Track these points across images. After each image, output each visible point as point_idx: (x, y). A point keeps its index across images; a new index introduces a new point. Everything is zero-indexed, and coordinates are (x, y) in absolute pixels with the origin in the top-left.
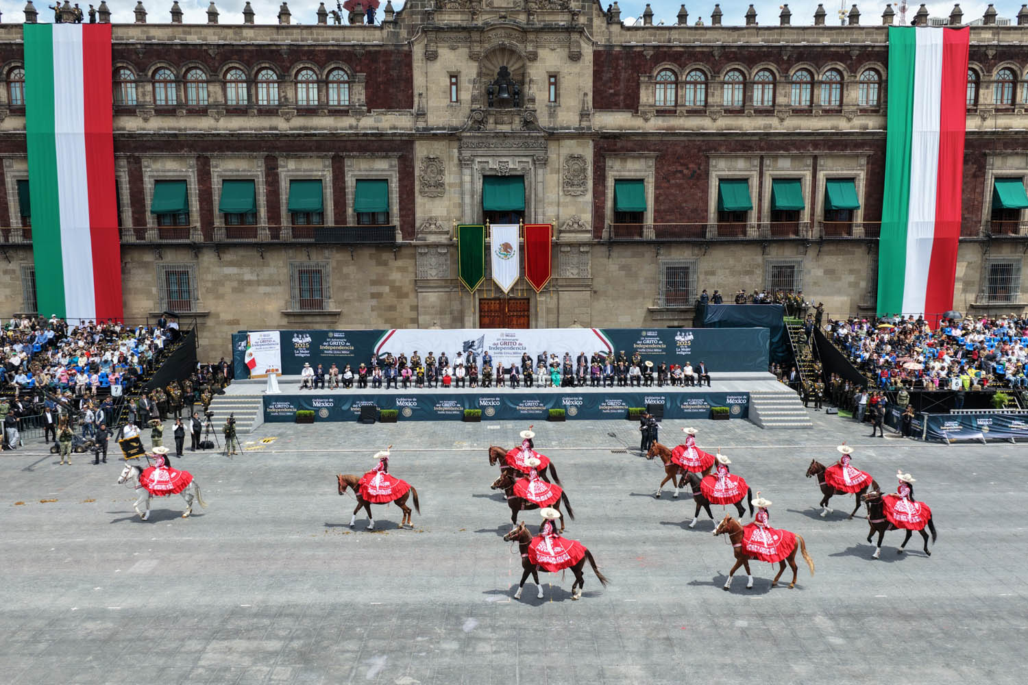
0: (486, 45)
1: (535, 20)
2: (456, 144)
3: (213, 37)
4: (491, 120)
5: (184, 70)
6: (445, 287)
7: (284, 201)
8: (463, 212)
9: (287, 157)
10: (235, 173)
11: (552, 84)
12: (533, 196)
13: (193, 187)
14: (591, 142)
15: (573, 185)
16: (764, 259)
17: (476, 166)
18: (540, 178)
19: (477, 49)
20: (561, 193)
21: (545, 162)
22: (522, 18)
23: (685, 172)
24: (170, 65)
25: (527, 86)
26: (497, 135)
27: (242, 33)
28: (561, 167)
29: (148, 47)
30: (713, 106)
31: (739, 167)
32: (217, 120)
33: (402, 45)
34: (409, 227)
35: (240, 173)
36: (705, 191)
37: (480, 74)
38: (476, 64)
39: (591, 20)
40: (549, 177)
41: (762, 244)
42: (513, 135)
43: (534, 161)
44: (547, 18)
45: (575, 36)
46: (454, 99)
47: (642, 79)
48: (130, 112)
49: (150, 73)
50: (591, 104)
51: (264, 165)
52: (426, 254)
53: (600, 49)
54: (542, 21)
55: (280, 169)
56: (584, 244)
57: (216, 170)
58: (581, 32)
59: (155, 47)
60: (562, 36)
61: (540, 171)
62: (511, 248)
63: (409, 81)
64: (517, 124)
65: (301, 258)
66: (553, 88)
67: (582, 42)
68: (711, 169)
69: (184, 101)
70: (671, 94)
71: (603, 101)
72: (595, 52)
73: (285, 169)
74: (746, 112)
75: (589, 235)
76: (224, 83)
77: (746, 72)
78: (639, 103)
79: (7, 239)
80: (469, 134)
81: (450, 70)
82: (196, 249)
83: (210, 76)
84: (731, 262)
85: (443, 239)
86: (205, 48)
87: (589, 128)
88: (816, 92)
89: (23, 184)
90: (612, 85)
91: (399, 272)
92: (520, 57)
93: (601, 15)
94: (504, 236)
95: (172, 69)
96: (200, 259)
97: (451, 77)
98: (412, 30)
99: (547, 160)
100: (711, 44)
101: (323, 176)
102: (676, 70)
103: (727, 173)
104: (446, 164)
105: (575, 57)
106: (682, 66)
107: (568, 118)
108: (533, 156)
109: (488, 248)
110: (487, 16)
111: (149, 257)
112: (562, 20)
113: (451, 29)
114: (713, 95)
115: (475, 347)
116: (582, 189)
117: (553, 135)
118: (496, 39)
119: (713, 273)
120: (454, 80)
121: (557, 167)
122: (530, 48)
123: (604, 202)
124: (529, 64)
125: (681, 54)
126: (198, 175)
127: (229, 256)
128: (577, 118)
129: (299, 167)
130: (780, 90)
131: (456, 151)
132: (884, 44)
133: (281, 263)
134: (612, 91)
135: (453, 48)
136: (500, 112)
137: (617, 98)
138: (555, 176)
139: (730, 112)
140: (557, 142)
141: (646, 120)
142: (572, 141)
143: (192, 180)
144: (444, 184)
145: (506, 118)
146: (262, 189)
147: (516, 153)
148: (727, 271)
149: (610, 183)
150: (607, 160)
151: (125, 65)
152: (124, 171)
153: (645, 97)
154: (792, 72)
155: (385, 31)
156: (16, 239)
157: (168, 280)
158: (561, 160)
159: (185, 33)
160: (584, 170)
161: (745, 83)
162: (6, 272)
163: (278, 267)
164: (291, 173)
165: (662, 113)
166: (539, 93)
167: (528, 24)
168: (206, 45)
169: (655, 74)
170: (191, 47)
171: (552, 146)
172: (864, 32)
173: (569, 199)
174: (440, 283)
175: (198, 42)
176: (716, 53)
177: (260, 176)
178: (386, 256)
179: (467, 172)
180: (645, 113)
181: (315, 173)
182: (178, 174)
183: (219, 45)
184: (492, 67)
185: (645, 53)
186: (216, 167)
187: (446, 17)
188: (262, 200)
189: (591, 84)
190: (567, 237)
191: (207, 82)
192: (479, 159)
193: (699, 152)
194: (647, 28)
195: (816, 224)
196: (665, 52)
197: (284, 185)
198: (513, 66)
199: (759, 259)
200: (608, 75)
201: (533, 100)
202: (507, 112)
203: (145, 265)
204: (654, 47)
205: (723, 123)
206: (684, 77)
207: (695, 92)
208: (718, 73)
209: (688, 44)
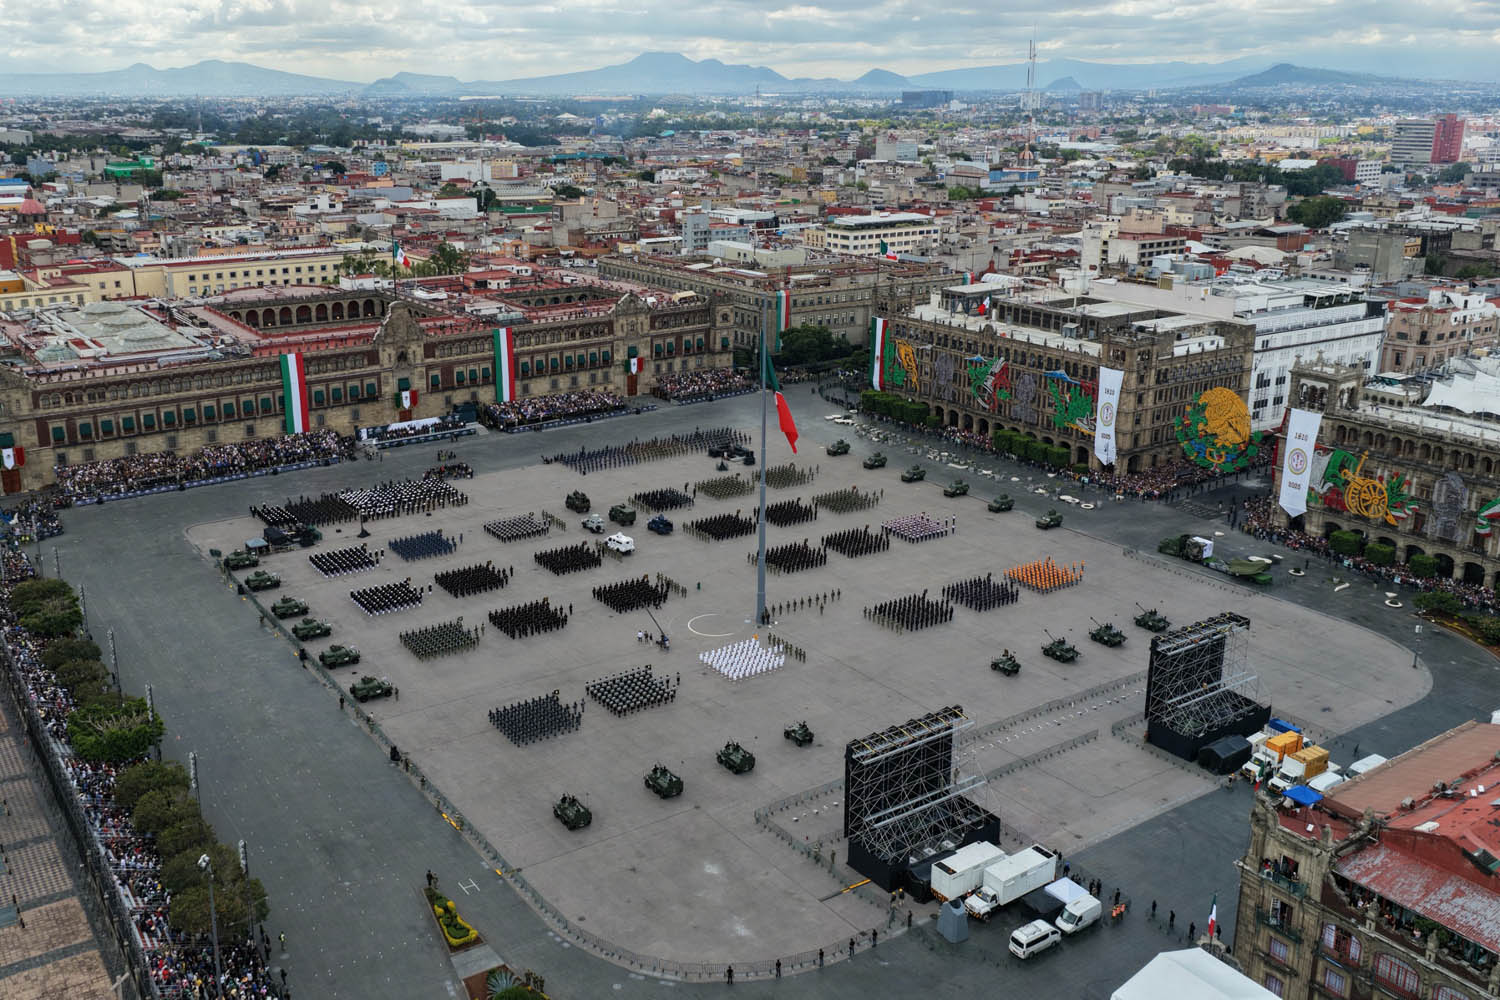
0: (398, 346)
1: (409, 338)
2: (391, 372)
3: (328, 353)
4: (400, 365)
5: (320, 362)
6: (391, 410)
7: (348, 393)
8: (393, 389)
9: (348, 381)
10: (336, 387)
12: (411, 383)
13: (324, 392)
14: (424, 367)
15: (421, 379)
16: (470, 391)
17: (397, 377)
18: (413, 378)
19: (395, 347)
20: (419, 382)
21: (414, 374)
22: (406, 338)
23: (448, 371)
24: (317, 361)
25: (408, 355)
26: (401, 368)
27: (336, 351)
30: (453, 354)
31: (460, 369)
32: (330, 374)
33: (376, 348)
34: (381, 396)
36: (453, 375)
37: (396, 353)
38: (395, 351)
39: (423, 336)
40: (415, 377)
41: (468, 387)
42: (405, 368)
44: (412, 337)
45: (419, 341)
46: (390, 361)
47: (436, 349)
48: (309, 374)
49: (312, 364)
50: (423, 358)
51: (343, 384)
52: (385, 401)
53: (425, 343)
55: (347, 385)
56: (425, 393)
57: (330, 387)
58: (421, 340)
60: (416, 341)
61: (413, 376)
62: (407, 397)
63: (378, 357)
64: (406, 365)
65: (353, 407)
66: (414, 355)
67: (421, 342)
68: (454, 370)
69: (321, 370)
70: (442, 352)
71: (426, 356)
72: (424, 345)
75: (426, 391)
76: (331, 363)
78: (435, 355)
79: (276, 412)
80: (395, 369)
81: (388, 353)
82: (326, 409)
84: (461, 393)
85: (390, 397)
87: (424, 364)
88: (477, 347)
89: (281, 397)
90: (428, 351)
91: (377, 406)
92: (406, 348)
94: (406, 394)
96: (327, 411)
98: (378, 344)
100: (452, 339)
101: (358, 385)
103: (458, 370)
104: (389, 378)
105: (419, 346)
107: (419, 362)
108: (410, 373)
109: (401, 398)
110: (397, 339)
111: (316, 412)
112: (416, 337)
113: (389, 343)
114: (453, 351)
116: (423, 379)
117: (415, 367)
118: (400, 344)
119: (457, 396)
120: (390, 356)
121: (417, 375)
122: (408, 345)
123: (429, 382)
124: (408, 350)
126: (326, 389)
127: (335, 409)
128: (421, 361)
129: (352, 384)
131: (391, 374)
132: (492, 334)
134: (428, 353)
137: (430, 355)
138: (417, 377)
139: (457, 355)
140: (417, 368)
141: (437, 360)
142: (420, 367)
143: (324, 390)
144: (389, 383)
145: (403, 364)
146: (342, 391)
147: (406, 372)
148: (461, 395)
149: (430, 377)
150: (429, 371)
152: (308, 389)
153: (437, 354)
154: (472, 343)
155: (371, 346)
156: (278, 412)
157: (319, 416)
158: (418, 373)
159: (321, 352)
160: (423, 374)
161: (460, 347)
163: (347, 410)
164: (350, 385)
165: (441, 357)
166: (411, 356)
169: (439, 347)
173: (421, 383)
174: (389, 408)
177: (342, 387)
178: (375, 403)
179: (395, 379)
180: (437, 358)
181: (356, 385)
182: (320, 390)
184: (399, 351)
187: (388, 340)
188: (343, 393)
189: (423, 352)
190: (420, 392)
191: (327, 365)
192: (397, 375)
193: (451, 366)
195: (481, 380)
196: (441, 342)
197: (348, 388)
198: (404, 351)
199: (468, 391)
200: (428, 349)
201: (410, 358)
202: (403, 362)
203: (313, 415)
205: (456, 357)
206: (445, 347)
207: (448, 351)
208: (454, 345)
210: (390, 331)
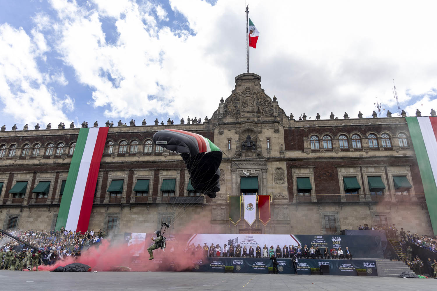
0: (242, 129)
1: (261, 120)
2: (230, 164)
3: (143, 130)
4: (244, 155)
5: (131, 141)
6: (223, 224)
7: (160, 187)
8: (232, 191)
9: (163, 170)
10: (142, 177)
11: (268, 142)
12: (261, 184)
13: (126, 182)
14: (285, 162)
15: (278, 179)
16: (370, 211)
17: (238, 172)
18: (264, 177)
19: (238, 130)
20: (274, 183)
21: (266, 170)
22: (256, 119)
23: (327, 174)
24: (126, 140)
25: (258, 142)
26: (246, 160)
27: (153, 128)
28: (273, 172)
29: (120, 134)
30: (336, 148)
31: (352, 171)
32: (139, 158)
33: (210, 130)
35: (144, 177)
36: (338, 182)
37: (240, 139)
38: (238, 135)
39: (282, 119)
40: (268, 176)
41: (368, 204)
42: (253, 160)
43: (262, 170)
44: (265, 119)
45: (276, 124)
46: (229, 148)
47: (304, 139)
48: (109, 155)
49: (119, 142)
50: (284, 149)
51: (154, 174)
52: (216, 208)
53: (286, 129)
54: (263, 120)
55: (160, 175)
56: (285, 204)
57: (136, 175)
58: (279, 123)
59: (122, 134)
60: (271, 125)
61: (264, 174)
62: (252, 205)
64: (254, 156)
65: (164, 210)
66: (268, 143)
67: (279, 126)
68: (339, 172)
69: (128, 151)
70: (317, 145)
71: (289, 147)
72: (284, 130)
73: (162, 175)
74: (350, 150)
75: (287, 201)
76: (144, 145)
77: (347, 135)
78: (304, 148)
79: (52, 202)
80: (235, 160)
81: (228, 138)
82: (121, 206)
83: (140, 142)
84: (355, 213)
85: (223, 202)
86: (139, 133)
87: (284, 157)
88: (379, 141)
89: (64, 182)
90: (292, 141)
91: (204, 217)
92: (255, 133)
93: (286, 117)
94: (250, 200)
95: (127, 141)
96: (123, 211)
97: (229, 140)
98: (214, 125)
99: (267, 170)
100: (332, 125)
101: (176, 177)
102: (318, 135)
103: (346, 174)
104: (225, 172)
105: (277, 132)
106: (321, 134)
107: (275, 154)
108: (261, 168)
109: (242, 205)
110: (242, 119)
111: (103, 210)
112: (271, 119)
113: (229, 124)
114: (335, 144)
115: (234, 243)
116: (282, 181)
117: (269, 160)
118: (246, 126)
119: (347, 219)
120: (229, 142)
121: (271, 173)
122: (259, 129)
123: (292, 187)
124: (259, 135)
125: (319, 130)
126: (129, 178)
127: (135, 210)
128: (279, 154)
129: (167, 174)
130: (363, 141)
131: (230, 167)
132: (405, 123)
133: (155, 213)
134: (292, 144)
135: (229, 130)
136: (247, 152)
137: (295, 146)
138: (271, 176)
139: (343, 150)
140: (271, 163)
141: (308, 154)
142: (277, 162)
143: (126, 179)
144: (224, 180)
145: (250, 154)
146: (152, 183)
147: (254, 167)
148: (354, 217)
149: (295, 179)
150: (292, 169)
151: (110, 140)
152: (102, 176)
153: (306, 145)
154: (367, 135)
155: (204, 126)
156: (55, 203)
157: (109, 220)
158: (273, 170)
159: (133, 129)
160: (283, 173)
161: (348, 140)
162: (48, 217)
164: (164, 176)
165: (314, 151)
166: (263, 145)
167: (258, 121)
168: (140, 132)
169: (310, 137)
170: (134, 133)
171: (269, 164)
172: (395, 119)
173: (278, 185)
174: (221, 222)
175: (137, 131)
176: (334, 129)
177: (152, 178)
178: (199, 210)
179: (234, 175)
180: (307, 151)
181: (173, 176)
182: (121, 177)
183: (144, 132)
184: (244, 137)
185: (304, 129)
186: (136, 174)
187: (227, 120)
188: (151, 187)
189: (284, 141)
190: (277, 201)
191: (138, 145)
192: (239, 170)
193: (332, 165)
194: (305, 121)
195: (392, 196)
196: (313, 129)
197: (161, 181)
198: (252, 136)
199: (368, 212)
200: (291, 138)
201: (261, 147)
202: (250, 152)
203: (101, 214)
204: (308, 127)
205: (341, 154)
206: (322, 138)
207: (327, 143)
208: (336, 136)
209: (322, 126)
210: (231, 108)
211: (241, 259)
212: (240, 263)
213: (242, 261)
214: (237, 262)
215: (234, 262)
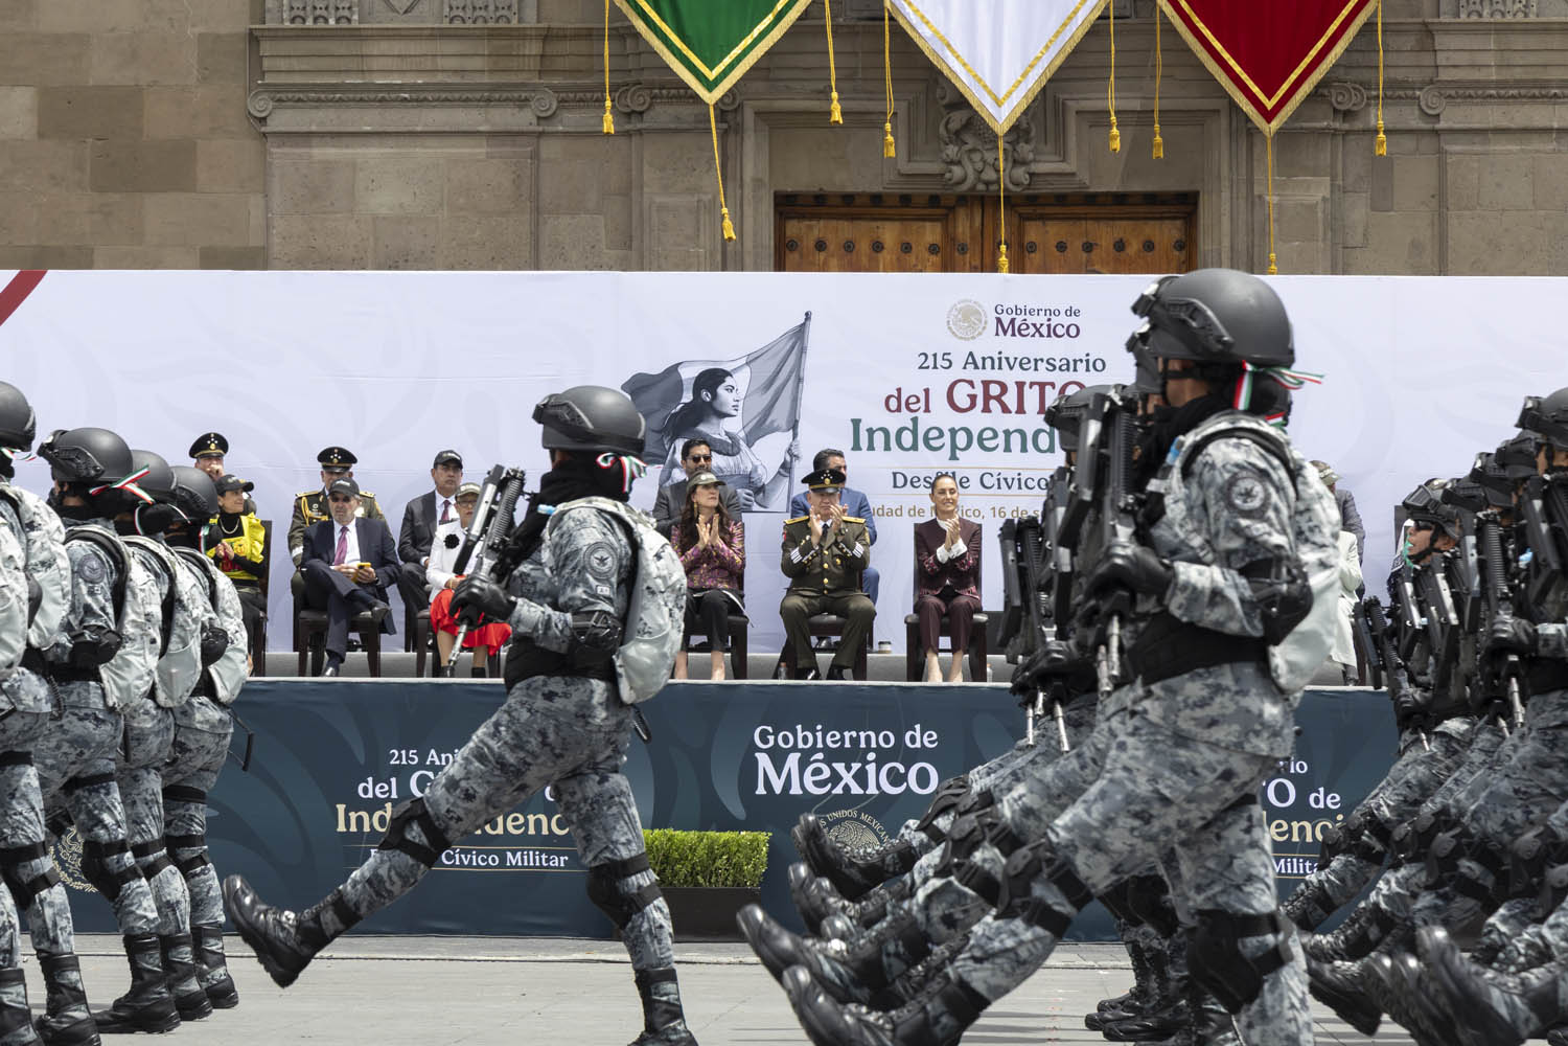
6: (490, 96)
174: (470, 62)
211: (890, 711)
212: (879, 782)
213: (921, 738)
214: (831, 756)
215: (778, 757)
